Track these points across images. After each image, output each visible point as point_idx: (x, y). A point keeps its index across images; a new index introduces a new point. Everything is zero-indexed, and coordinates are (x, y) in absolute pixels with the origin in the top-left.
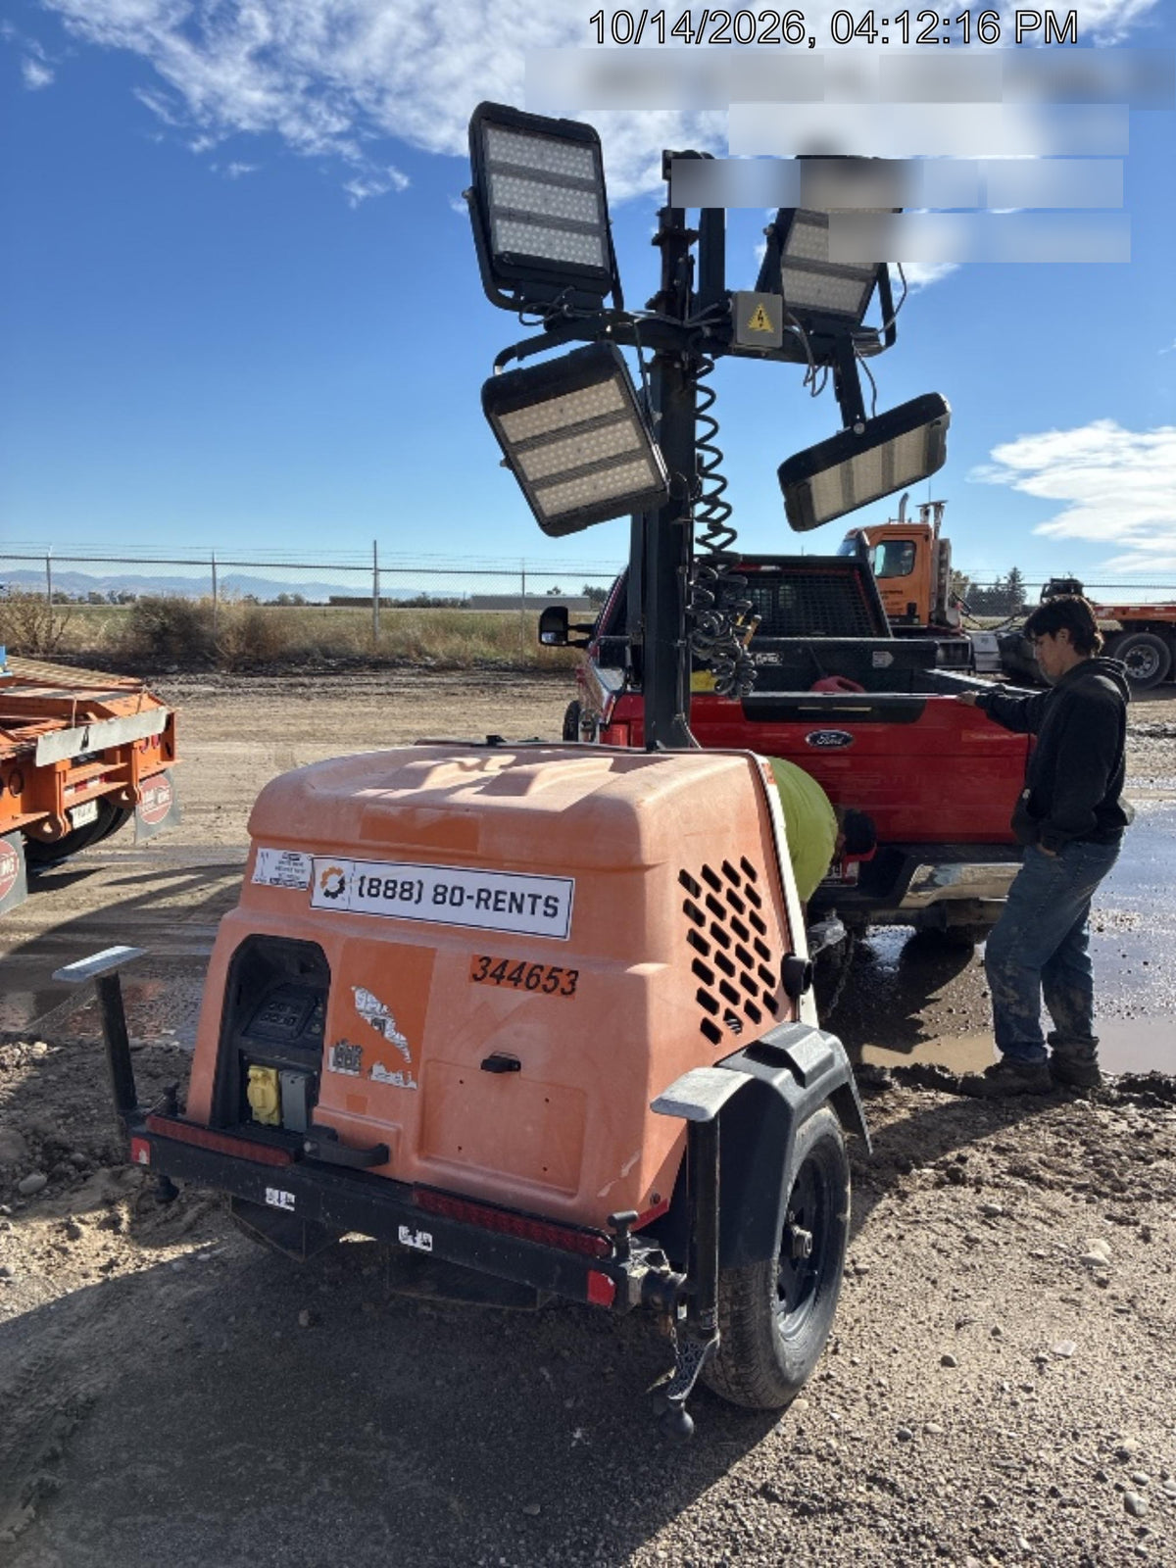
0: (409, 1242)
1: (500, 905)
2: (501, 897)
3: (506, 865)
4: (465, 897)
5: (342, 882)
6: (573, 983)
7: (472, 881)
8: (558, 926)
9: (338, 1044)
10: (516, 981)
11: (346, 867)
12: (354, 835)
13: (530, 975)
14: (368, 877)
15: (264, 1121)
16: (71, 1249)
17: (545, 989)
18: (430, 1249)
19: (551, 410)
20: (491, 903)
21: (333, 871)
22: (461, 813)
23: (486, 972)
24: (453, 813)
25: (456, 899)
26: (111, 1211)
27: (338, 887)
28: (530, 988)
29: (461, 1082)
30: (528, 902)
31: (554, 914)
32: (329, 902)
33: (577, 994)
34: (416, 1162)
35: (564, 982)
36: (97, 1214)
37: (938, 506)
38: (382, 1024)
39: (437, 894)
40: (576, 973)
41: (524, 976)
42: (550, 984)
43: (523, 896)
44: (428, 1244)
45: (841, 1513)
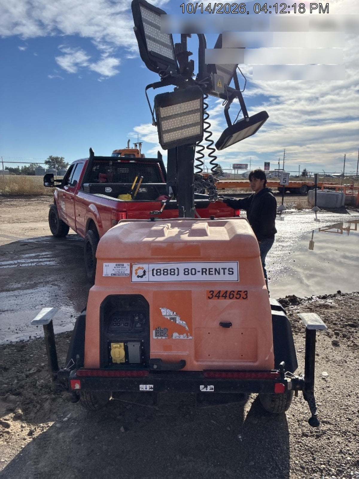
0: (205, 390)
1: (211, 273)
2: (211, 270)
3: (211, 259)
4: (197, 272)
5: (145, 272)
6: (246, 295)
7: (199, 266)
8: (234, 277)
9: (156, 329)
10: (225, 297)
11: (145, 266)
12: (149, 255)
13: (230, 294)
14: (156, 269)
15: (118, 362)
16: (10, 431)
17: (236, 298)
18: (213, 391)
19: (177, 107)
20: (207, 272)
21: (139, 268)
22: (191, 244)
23: (213, 295)
24: (188, 244)
25: (193, 273)
26: (15, 413)
27: (142, 274)
28: (231, 299)
29: (209, 333)
30: (222, 271)
31: (233, 273)
32: (140, 279)
33: (248, 297)
34: (195, 363)
35: (243, 295)
36: (10, 415)
37: (140, 144)
38: (174, 319)
39: (185, 272)
40: (247, 291)
41: (228, 295)
42: (238, 296)
43: (219, 269)
44: (212, 389)
45: (326, 434)
